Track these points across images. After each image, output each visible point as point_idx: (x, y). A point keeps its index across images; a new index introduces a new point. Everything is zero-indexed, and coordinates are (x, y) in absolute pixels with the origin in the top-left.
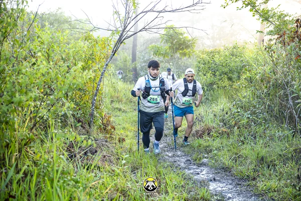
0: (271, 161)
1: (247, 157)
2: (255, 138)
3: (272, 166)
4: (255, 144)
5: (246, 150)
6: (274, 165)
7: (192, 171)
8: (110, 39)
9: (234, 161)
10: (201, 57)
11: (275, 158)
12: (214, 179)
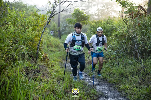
0: (126, 75)
1: (114, 73)
2: (119, 64)
3: (127, 77)
4: (119, 67)
5: (114, 70)
6: (128, 77)
7: (87, 81)
8: (46, 15)
9: (108, 75)
10: (92, 24)
11: (128, 73)
12: (99, 84)
